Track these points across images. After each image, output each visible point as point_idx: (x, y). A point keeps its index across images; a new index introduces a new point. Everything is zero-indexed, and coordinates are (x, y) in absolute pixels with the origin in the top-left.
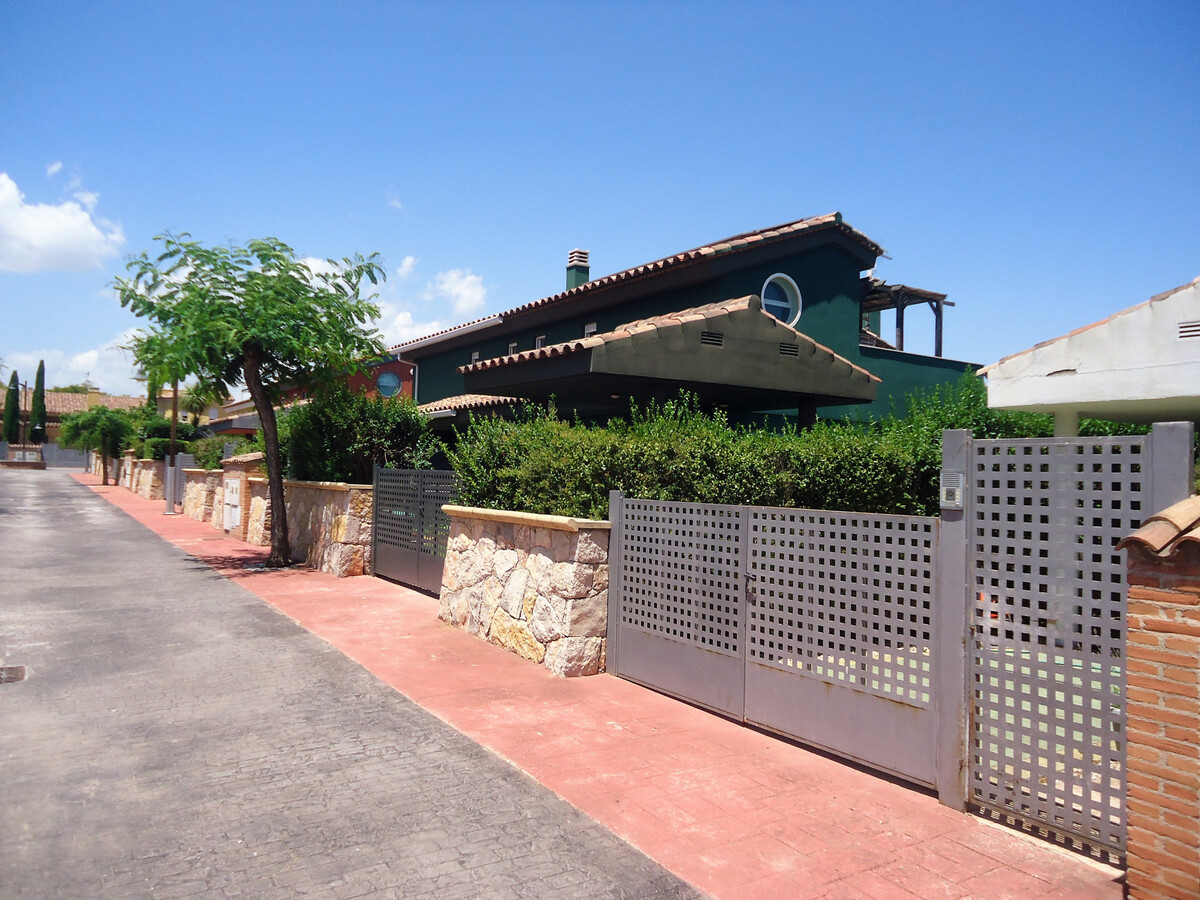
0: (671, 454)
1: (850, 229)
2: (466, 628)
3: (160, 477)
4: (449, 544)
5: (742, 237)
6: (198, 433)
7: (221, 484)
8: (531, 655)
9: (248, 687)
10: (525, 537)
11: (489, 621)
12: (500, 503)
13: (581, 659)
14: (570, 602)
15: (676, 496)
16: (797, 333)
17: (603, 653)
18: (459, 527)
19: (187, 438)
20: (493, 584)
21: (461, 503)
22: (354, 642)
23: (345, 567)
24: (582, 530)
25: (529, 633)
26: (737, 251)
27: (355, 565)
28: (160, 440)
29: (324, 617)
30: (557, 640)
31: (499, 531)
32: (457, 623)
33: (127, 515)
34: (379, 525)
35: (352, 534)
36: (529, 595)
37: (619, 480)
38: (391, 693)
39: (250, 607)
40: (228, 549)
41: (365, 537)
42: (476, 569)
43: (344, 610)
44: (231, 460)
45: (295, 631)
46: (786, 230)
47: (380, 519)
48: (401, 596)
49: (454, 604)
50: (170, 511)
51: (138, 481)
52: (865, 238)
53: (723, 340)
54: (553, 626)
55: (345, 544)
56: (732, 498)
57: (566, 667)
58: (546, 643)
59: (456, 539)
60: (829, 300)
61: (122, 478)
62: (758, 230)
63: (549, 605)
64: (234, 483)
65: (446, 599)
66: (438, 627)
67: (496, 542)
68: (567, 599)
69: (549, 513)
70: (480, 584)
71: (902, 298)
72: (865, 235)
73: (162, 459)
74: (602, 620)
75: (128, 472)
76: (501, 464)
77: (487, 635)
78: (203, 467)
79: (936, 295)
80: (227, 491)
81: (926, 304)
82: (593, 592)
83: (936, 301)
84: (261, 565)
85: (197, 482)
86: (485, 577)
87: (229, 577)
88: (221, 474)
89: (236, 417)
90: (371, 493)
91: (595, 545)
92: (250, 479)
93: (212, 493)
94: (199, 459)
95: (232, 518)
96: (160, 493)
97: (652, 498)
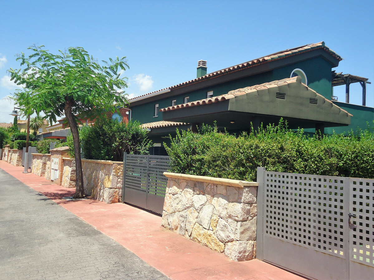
0: (282, 149)
1: (328, 49)
2: (178, 232)
3: (21, 157)
4: (167, 191)
5: (282, 52)
6: (36, 138)
7: (49, 160)
8: (216, 248)
9: (81, 267)
10: (211, 189)
11: (191, 230)
12: (194, 172)
13: (245, 252)
14: (239, 223)
15: (286, 170)
16: (317, 94)
17: (255, 249)
18: (172, 183)
19: (32, 140)
20: (192, 211)
21: (173, 171)
22: (125, 239)
23: (111, 199)
24: (245, 187)
25: (215, 237)
26: (281, 59)
27: (115, 198)
28: (21, 141)
29: (108, 225)
30: (232, 242)
31: (195, 185)
32: (172, 229)
33: (7, 173)
34: (126, 180)
35: (114, 184)
36: (215, 217)
37: (260, 161)
38: (154, 271)
39: (70, 219)
40: (53, 189)
41: (119, 185)
42: (183, 203)
43: (115, 221)
44: (55, 149)
45: (96, 233)
46: (301, 49)
47: (127, 177)
48: (140, 213)
49: (171, 219)
50: (26, 171)
51: (11, 158)
52: (335, 53)
53: (285, 96)
54: (230, 234)
55: (111, 188)
56: (311, 171)
57: (238, 256)
58: (225, 243)
59: (170, 188)
60: (319, 80)
61: (3, 157)
62: (288, 50)
63: (227, 224)
64: (56, 160)
65: (166, 217)
66: (163, 230)
67: (194, 191)
68: (237, 221)
69: (220, 177)
70: (185, 211)
71: (348, 80)
72: (334, 52)
73: (22, 149)
74: (254, 232)
75: (6, 154)
76: (194, 153)
77: (190, 236)
78: (41, 152)
79: (364, 79)
80: (53, 164)
81: (358, 83)
82: (250, 218)
83: (363, 82)
84: (71, 197)
85: (38, 159)
86: (188, 207)
87: (58, 203)
88: (50, 156)
89: (54, 131)
90: (122, 165)
91: (251, 194)
92: (63, 158)
93: (45, 164)
94: (39, 149)
95: (55, 175)
96: (20, 164)
97: (275, 171)
